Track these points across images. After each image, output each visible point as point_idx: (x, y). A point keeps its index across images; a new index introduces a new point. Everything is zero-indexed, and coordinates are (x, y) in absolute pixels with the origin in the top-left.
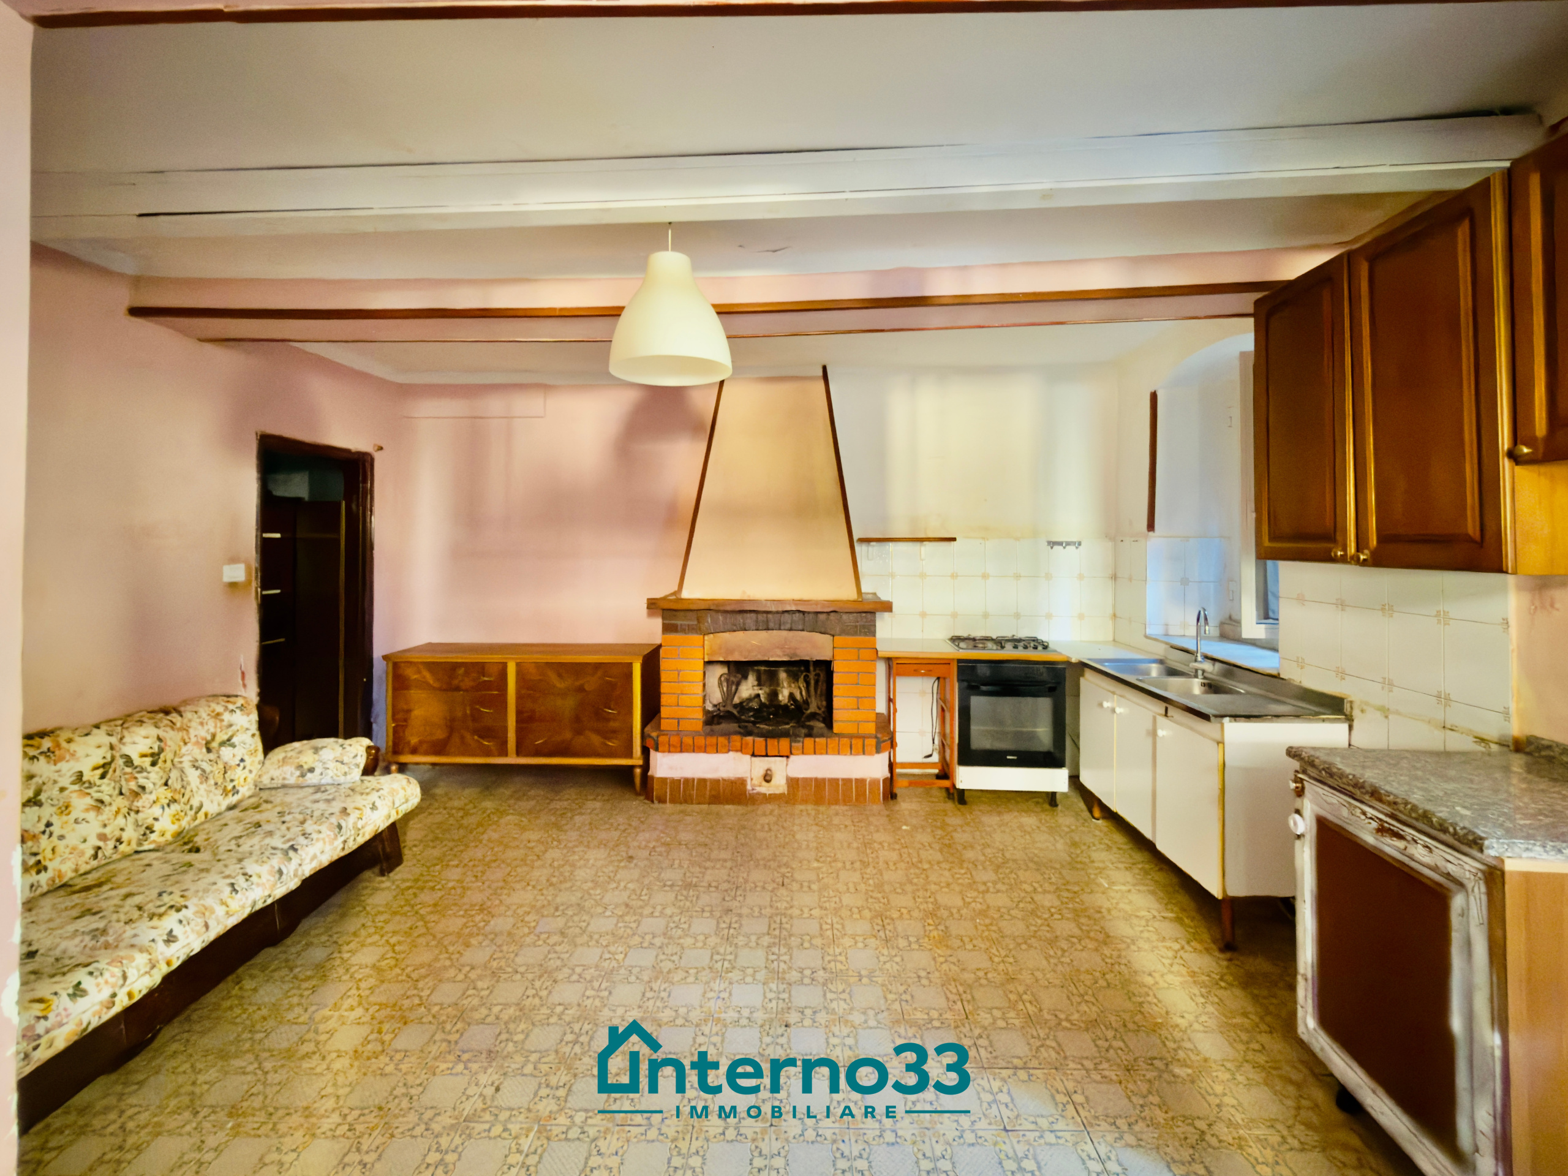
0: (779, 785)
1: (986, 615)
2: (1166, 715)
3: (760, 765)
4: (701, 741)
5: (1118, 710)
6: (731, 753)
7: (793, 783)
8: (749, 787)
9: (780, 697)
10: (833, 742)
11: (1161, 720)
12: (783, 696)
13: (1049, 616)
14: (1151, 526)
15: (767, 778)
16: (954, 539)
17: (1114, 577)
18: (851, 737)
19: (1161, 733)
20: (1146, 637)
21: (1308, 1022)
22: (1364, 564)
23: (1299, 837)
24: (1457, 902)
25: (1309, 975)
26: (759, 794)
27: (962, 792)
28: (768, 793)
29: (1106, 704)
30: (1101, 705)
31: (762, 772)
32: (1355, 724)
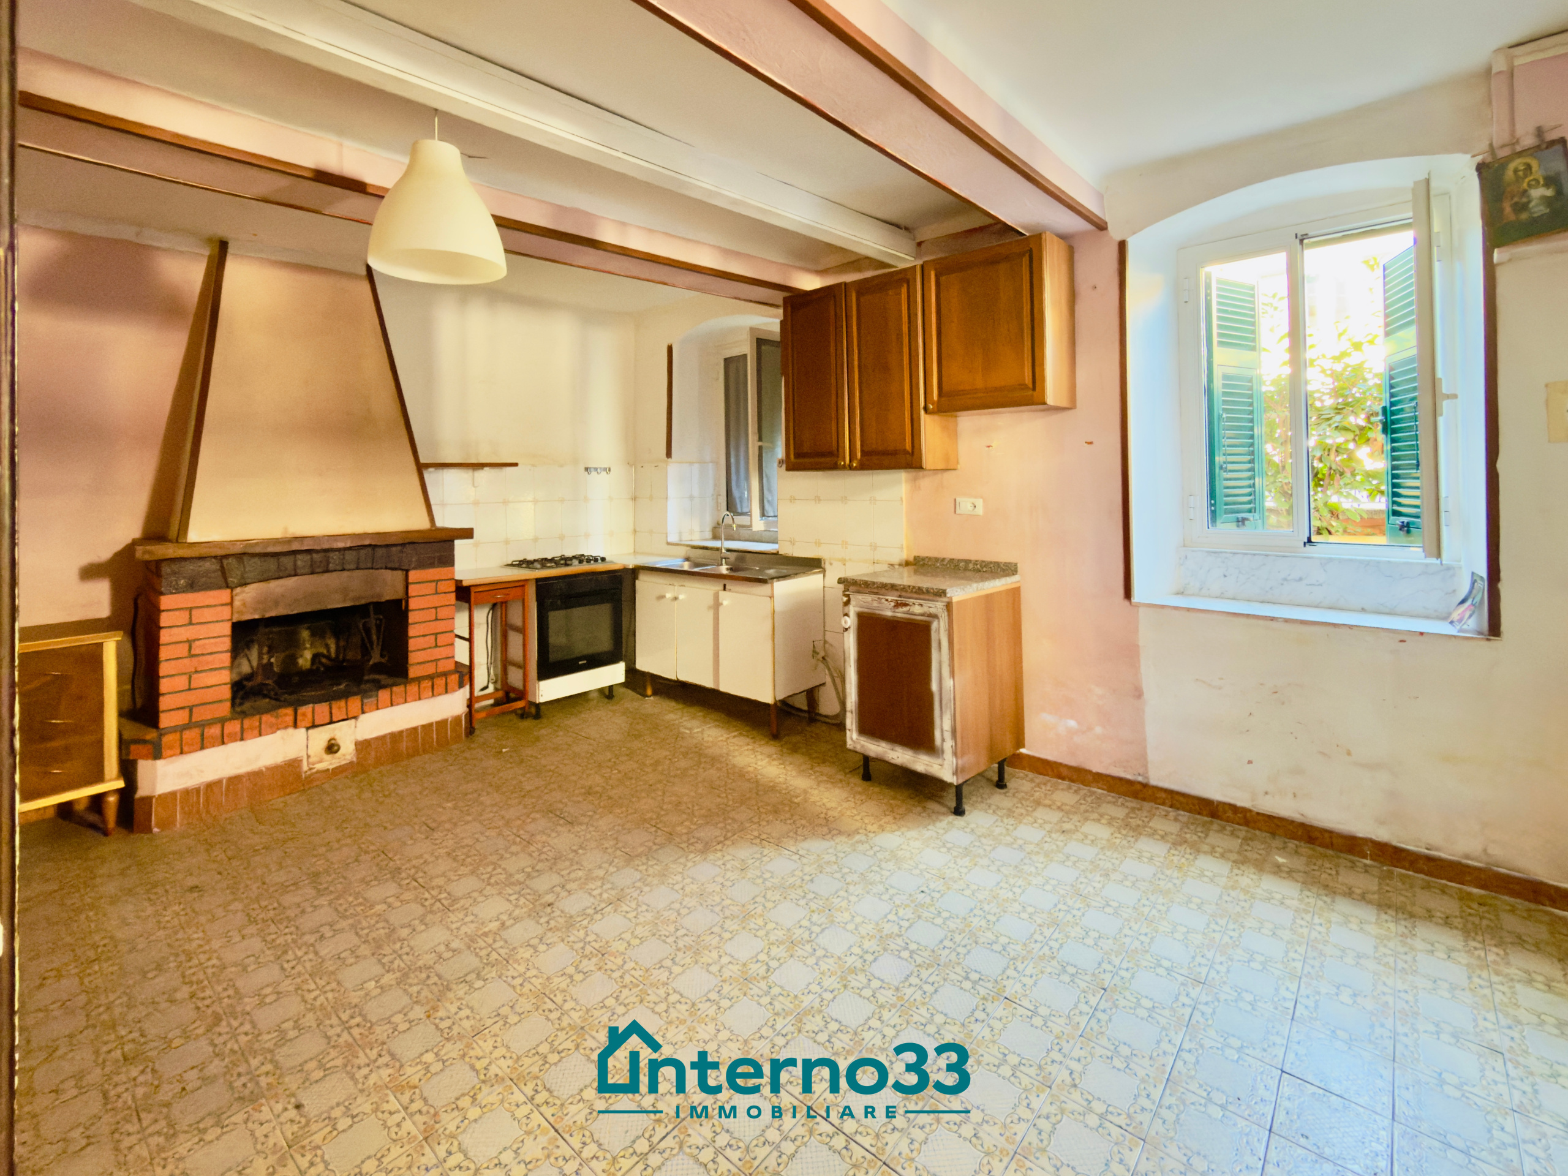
0: (347, 752)
1: (536, 540)
2: (725, 589)
3: (320, 737)
4: (233, 727)
5: (681, 597)
6: (279, 732)
7: (363, 746)
8: (305, 767)
9: (301, 661)
10: (413, 688)
11: (722, 594)
12: (305, 659)
13: (587, 536)
14: (669, 454)
15: (332, 748)
16: (516, 465)
17: (635, 499)
18: (431, 677)
19: (725, 603)
20: (668, 544)
21: (853, 738)
22: (856, 469)
23: (847, 629)
24: (934, 626)
25: (854, 708)
26: (318, 772)
27: (538, 706)
28: (331, 767)
29: (669, 595)
30: (662, 597)
31: (323, 744)
32: (827, 573)
